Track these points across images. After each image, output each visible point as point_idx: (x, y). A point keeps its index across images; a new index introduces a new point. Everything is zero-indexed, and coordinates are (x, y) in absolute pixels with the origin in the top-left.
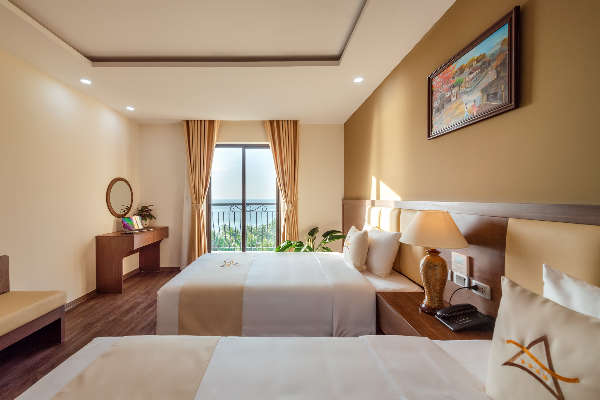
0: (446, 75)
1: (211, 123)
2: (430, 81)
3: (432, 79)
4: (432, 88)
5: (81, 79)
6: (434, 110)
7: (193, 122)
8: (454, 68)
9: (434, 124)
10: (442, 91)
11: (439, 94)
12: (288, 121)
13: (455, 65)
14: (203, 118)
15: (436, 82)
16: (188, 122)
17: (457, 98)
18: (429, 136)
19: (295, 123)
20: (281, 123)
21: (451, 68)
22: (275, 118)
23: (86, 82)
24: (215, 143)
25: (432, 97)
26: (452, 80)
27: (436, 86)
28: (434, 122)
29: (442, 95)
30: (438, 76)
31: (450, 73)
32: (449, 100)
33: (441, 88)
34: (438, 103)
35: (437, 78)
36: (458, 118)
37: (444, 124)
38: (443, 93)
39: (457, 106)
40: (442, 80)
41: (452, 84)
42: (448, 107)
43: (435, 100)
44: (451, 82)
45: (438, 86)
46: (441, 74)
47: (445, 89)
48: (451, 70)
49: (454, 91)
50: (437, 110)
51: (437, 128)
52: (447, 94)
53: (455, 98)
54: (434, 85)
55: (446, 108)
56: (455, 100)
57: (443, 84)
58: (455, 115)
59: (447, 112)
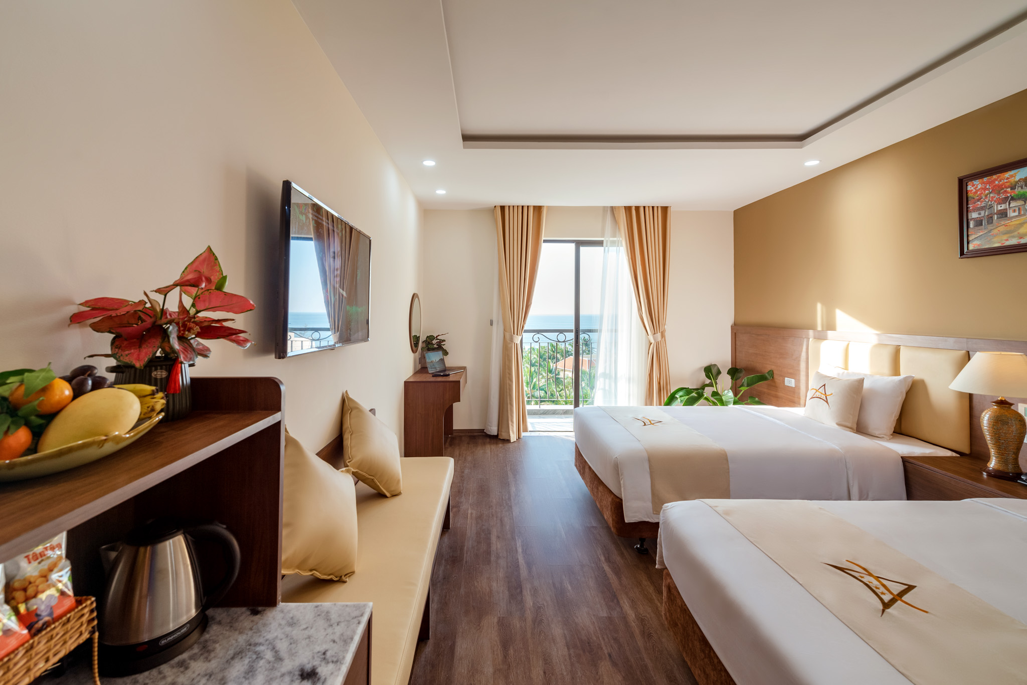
0: (997, 182)
1: (538, 209)
2: (962, 183)
3: (967, 183)
4: (967, 193)
5: (424, 161)
6: (972, 224)
7: (511, 209)
8: (1012, 176)
9: (973, 240)
10: (989, 200)
11: (981, 203)
12: (653, 207)
13: (1015, 174)
14: (525, 203)
15: (977, 187)
16: (503, 208)
17: (1019, 213)
18: (962, 253)
19: (665, 209)
20: (642, 210)
21: (1007, 175)
22: (633, 203)
23: (429, 163)
24: (543, 238)
25: (967, 204)
26: (1009, 190)
27: (976, 192)
28: (973, 238)
29: (990, 205)
30: (978, 180)
31: (1005, 181)
32: (1003, 214)
33: (986, 196)
34: (980, 214)
35: (976, 182)
36: (1021, 238)
37: (995, 243)
38: (990, 203)
39: (1020, 224)
40: (988, 187)
41: (1009, 195)
42: (1003, 223)
43: (974, 210)
44: (1007, 192)
45: (979, 193)
46: (985, 179)
47: (995, 199)
48: (1008, 178)
49: (1013, 204)
50: (979, 223)
51: (979, 245)
52: (999, 206)
53: (1016, 214)
54: (972, 190)
55: (998, 223)
56: (1017, 216)
57: (991, 193)
58: (1016, 233)
59: (999, 228)
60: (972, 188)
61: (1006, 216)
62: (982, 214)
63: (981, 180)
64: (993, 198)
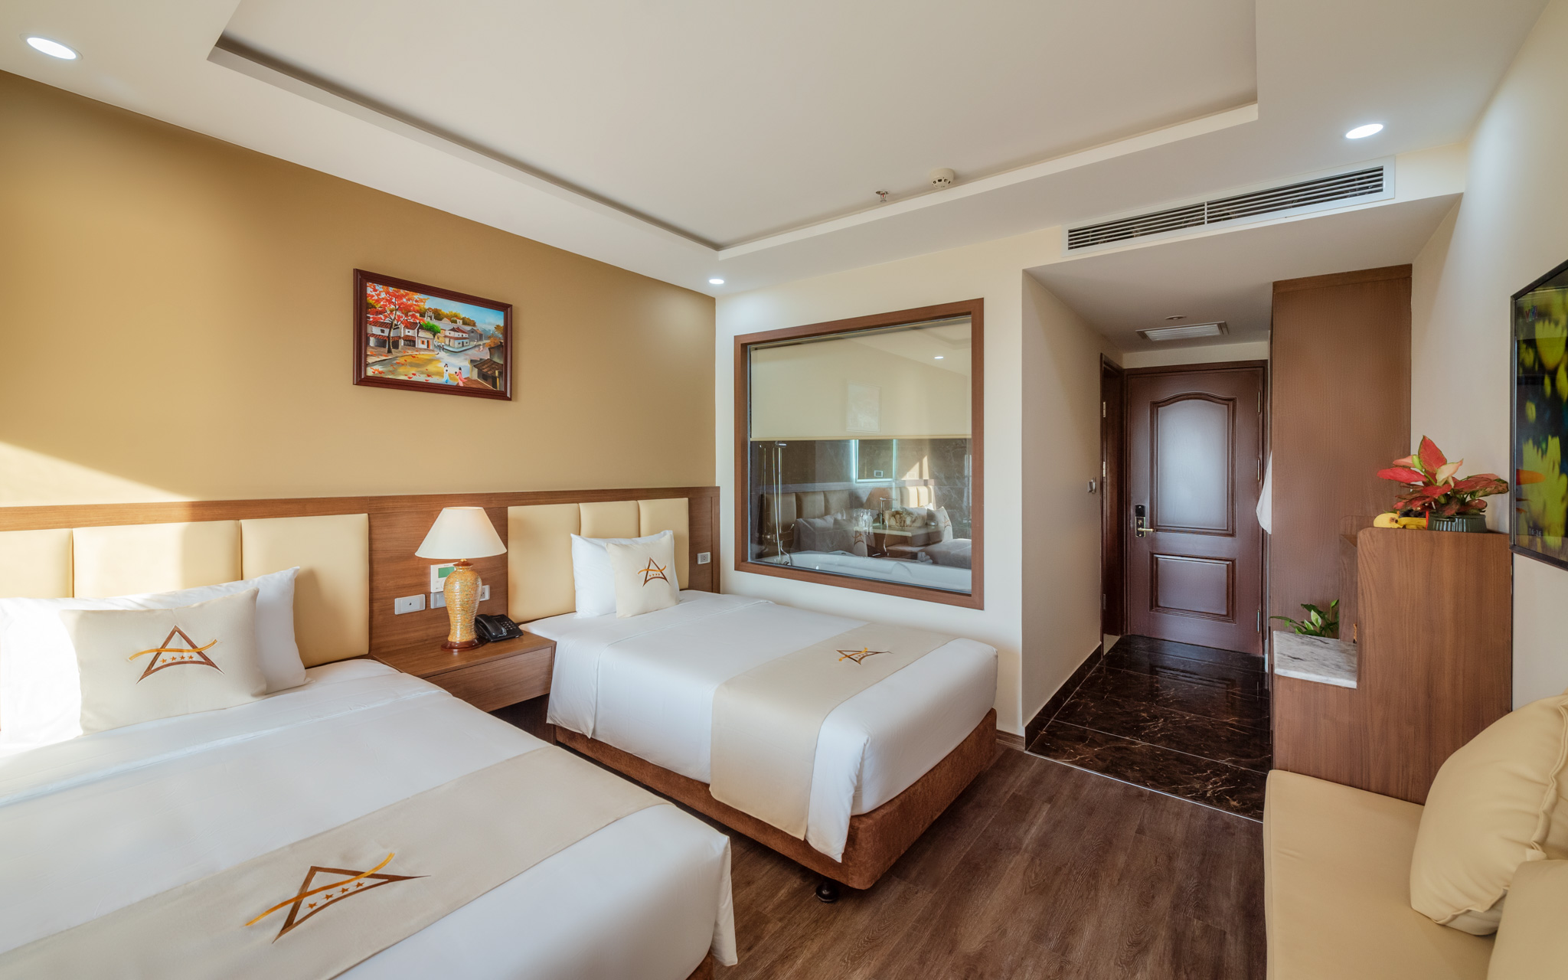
0: (404, 300)
2: (360, 280)
3: (366, 283)
4: (366, 297)
6: (372, 342)
8: (421, 301)
9: (372, 363)
10: (395, 318)
11: (385, 318)
13: (426, 299)
15: (379, 295)
17: (428, 347)
21: (417, 296)
25: (366, 312)
26: (418, 315)
27: (378, 301)
28: (374, 361)
29: (396, 325)
30: (381, 286)
31: (414, 303)
32: (411, 342)
33: (391, 311)
34: (383, 331)
35: (379, 288)
36: (429, 376)
37: (400, 374)
38: (395, 322)
39: (427, 359)
40: (393, 300)
41: (418, 321)
42: (410, 352)
43: (376, 323)
44: (416, 317)
45: (382, 303)
46: (391, 289)
47: (402, 319)
48: (416, 301)
49: (422, 334)
50: (382, 342)
51: (380, 373)
52: (407, 330)
53: (425, 346)
54: (373, 296)
55: (405, 352)
56: (425, 349)
57: (397, 310)
58: (424, 369)
59: (406, 358)
60: (374, 293)
61: (414, 346)
62: (386, 334)
63: (385, 287)
64: (399, 317)
